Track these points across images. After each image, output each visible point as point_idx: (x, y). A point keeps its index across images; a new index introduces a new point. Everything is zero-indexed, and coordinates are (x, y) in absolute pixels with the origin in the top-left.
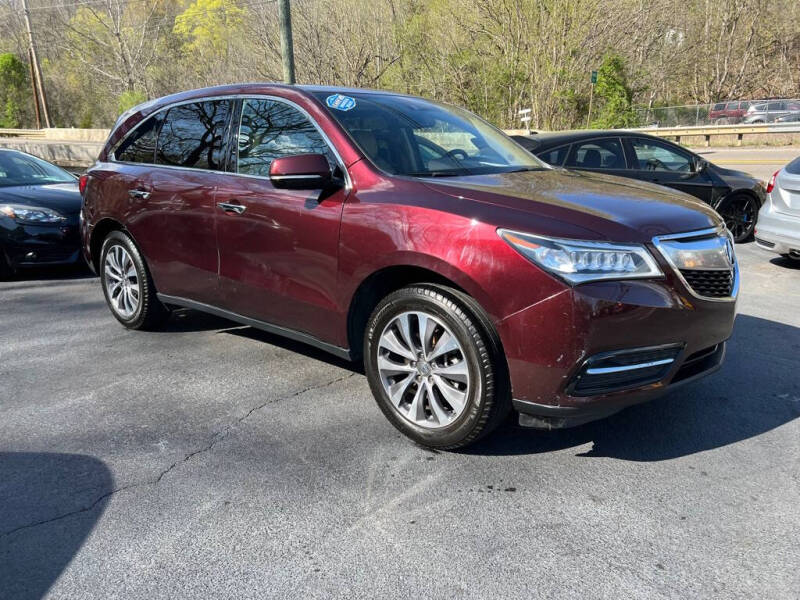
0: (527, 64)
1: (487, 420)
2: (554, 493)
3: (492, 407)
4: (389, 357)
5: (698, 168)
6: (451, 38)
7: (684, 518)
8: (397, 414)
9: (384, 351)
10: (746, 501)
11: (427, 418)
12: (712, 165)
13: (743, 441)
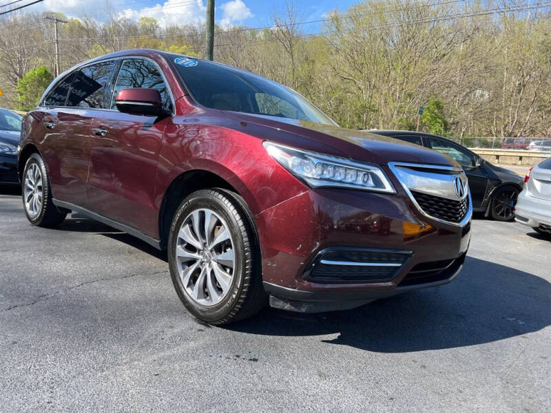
0: (378, 100)
1: (245, 299)
2: (289, 367)
3: (249, 288)
4: (186, 247)
5: (478, 165)
6: (328, 80)
7: (392, 399)
8: (185, 293)
9: (182, 242)
10: (452, 392)
11: (205, 298)
12: (487, 163)
13: (466, 347)
